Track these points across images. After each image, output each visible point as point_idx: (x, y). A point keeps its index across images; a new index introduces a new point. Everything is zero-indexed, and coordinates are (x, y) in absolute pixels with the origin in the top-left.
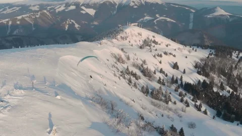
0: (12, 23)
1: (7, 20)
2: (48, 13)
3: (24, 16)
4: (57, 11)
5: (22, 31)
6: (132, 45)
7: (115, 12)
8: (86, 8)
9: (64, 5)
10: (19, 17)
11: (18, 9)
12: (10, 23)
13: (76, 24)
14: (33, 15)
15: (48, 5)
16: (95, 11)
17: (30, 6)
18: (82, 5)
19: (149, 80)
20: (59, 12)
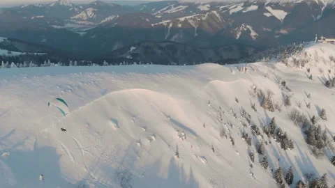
0: (173, 26)
1: (168, 21)
2: (218, 15)
3: (187, 17)
4: (231, 12)
5: (181, 36)
6: (311, 78)
7: (319, 17)
8: (273, 8)
9: (243, 4)
10: (182, 19)
11: (184, 7)
12: (171, 25)
13: (252, 31)
14: (199, 17)
15: (221, 4)
16: (286, 14)
17: (199, 5)
18: (268, 5)
19: (314, 152)
20: (233, 13)
